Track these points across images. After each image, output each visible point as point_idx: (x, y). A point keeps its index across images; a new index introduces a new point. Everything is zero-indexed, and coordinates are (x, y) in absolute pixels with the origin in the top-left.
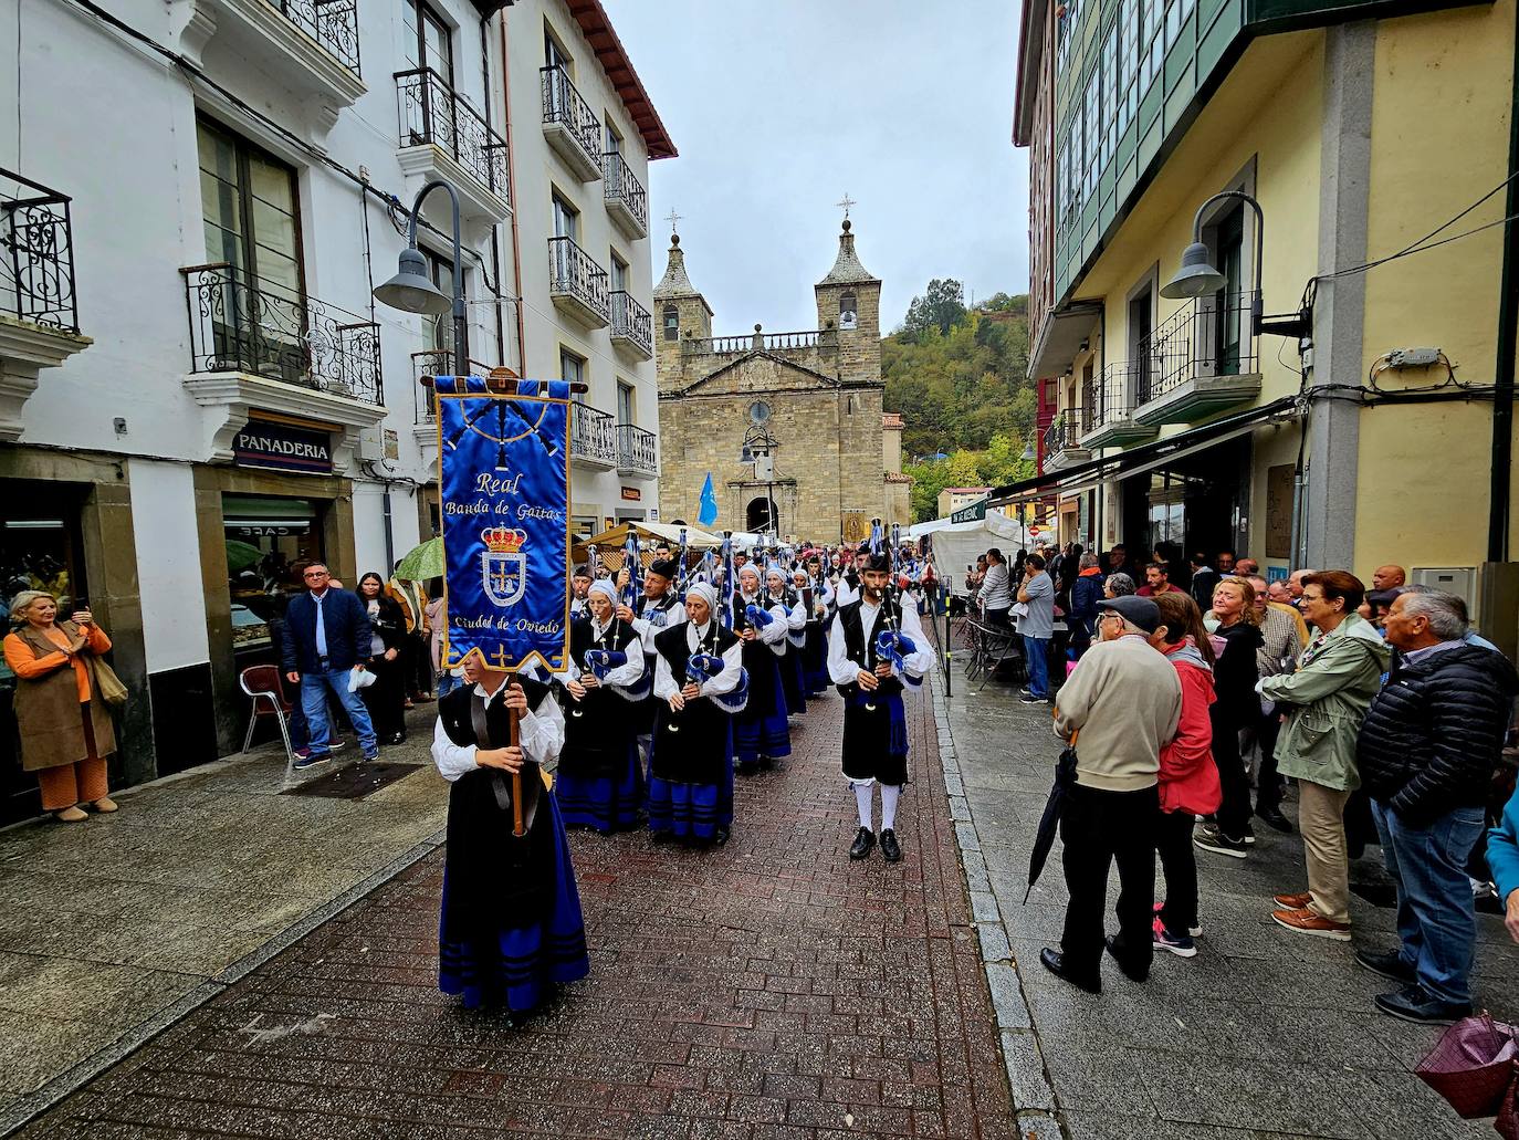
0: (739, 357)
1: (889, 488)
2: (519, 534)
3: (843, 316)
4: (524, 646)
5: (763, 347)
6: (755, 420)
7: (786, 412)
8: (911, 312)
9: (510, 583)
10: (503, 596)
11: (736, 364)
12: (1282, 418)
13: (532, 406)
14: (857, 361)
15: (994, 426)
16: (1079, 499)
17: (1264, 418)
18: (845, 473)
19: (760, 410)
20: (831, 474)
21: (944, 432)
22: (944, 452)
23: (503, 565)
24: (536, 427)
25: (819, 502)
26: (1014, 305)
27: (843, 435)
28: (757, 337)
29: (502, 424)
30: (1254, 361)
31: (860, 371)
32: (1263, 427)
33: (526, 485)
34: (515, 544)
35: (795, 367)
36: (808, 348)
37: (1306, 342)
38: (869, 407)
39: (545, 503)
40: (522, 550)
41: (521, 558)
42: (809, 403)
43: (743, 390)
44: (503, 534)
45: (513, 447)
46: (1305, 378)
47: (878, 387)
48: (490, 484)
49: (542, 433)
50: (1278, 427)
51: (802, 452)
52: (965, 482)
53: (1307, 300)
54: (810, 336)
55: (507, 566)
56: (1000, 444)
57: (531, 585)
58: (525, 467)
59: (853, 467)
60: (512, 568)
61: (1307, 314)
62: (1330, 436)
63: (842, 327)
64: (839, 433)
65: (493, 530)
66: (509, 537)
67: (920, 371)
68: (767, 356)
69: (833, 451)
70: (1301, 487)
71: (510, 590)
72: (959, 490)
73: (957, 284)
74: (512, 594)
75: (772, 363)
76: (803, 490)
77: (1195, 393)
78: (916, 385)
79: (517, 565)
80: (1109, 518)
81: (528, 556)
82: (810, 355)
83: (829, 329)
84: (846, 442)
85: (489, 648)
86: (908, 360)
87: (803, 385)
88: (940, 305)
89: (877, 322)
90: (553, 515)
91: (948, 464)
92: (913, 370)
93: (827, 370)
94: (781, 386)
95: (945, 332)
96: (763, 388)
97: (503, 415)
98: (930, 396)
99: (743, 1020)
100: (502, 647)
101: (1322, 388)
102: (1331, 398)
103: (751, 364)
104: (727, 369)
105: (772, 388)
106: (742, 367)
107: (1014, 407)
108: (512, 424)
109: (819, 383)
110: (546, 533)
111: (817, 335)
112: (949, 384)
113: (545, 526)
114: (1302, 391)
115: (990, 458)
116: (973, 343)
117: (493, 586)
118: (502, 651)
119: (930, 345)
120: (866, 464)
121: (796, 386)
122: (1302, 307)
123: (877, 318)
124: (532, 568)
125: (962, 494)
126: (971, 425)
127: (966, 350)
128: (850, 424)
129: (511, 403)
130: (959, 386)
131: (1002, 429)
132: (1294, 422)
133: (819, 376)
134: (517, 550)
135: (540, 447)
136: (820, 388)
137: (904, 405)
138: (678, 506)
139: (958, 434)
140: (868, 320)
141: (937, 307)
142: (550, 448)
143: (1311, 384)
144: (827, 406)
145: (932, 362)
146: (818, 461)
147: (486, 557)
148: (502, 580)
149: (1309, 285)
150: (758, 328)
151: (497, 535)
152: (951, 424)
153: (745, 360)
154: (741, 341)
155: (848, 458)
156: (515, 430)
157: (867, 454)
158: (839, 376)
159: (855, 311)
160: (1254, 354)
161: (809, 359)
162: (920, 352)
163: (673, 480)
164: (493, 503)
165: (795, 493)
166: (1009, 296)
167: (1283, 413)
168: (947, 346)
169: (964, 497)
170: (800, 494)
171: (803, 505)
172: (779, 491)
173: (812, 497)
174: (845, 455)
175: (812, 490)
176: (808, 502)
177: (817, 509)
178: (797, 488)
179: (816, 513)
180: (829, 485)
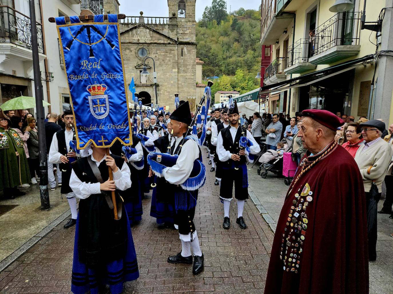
0: (132, 26)
1: (198, 89)
2: (104, 87)
3: (180, 11)
4: (112, 136)
5: (144, 22)
6: (141, 56)
7: (154, 54)
8: (205, 13)
9: (102, 108)
10: (100, 115)
11: (131, 29)
12: (368, 63)
13: (102, 27)
14: (186, 32)
15: (238, 66)
16: (280, 95)
17: (362, 62)
18: (180, 82)
19: (143, 51)
20: (174, 82)
21: (217, 68)
22: (218, 76)
23: (98, 101)
24: (104, 36)
25: (169, 95)
26: (247, 14)
27: (179, 65)
28: (141, 18)
29: (89, 37)
30: (358, 40)
31: (187, 37)
32: (359, 66)
33: (103, 64)
34: (102, 91)
35: (158, 33)
36: (164, 25)
37: (379, 33)
38: (190, 54)
39: (113, 71)
40: (106, 93)
41: (106, 96)
42: (164, 50)
43: (135, 41)
44: (96, 87)
45: (96, 47)
46: (377, 48)
47: (195, 45)
48: (87, 65)
49: (108, 39)
50: (365, 66)
51: (162, 72)
52: (226, 89)
53: (381, 17)
54: (165, 19)
55: (100, 101)
56: (240, 73)
57: (112, 108)
58: (102, 56)
59: (183, 80)
60: (103, 102)
61: (380, 22)
62: (385, 70)
63: (179, 16)
64: (177, 65)
65: (92, 86)
66: (99, 88)
67: (208, 40)
68: (146, 26)
69: (175, 72)
70: (373, 89)
71: (103, 111)
72: (223, 92)
73: (224, 2)
74: (104, 114)
75: (148, 30)
76: (162, 89)
77: (337, 51)
78: (206, 46)
79: (104, 100)
80: (293, 102)
81: (109, 96)
82: (165, 28)
83: (174, 17)
84: (181, 68)
85: (97, 138)
86: (203, 35)
87: (162, 42)
88: (217, 11)
89: (195, 16)
90: (118, 77)
91: (219, 81)
92: (205, 39)
93: (173, 36)
94: (152, 41)
95: (219, 23)
96: (144, 42)
97: (89, 32)
98: (212, 51)
99: (210, 288)
100: (102, 137)
101: (384, 52)
102: (387, 56)
103: (138, 30)
104: (127, 31)
105: (148, 42)
106: (134, 31)
107: (246, 58)
108: (94, 36)
109: (169, 41)
110: (115, 85)
111: (168, 19)
112: (220, 47)
113: (114, 81)
114: (376, 53)
115: (235, 79)
116: (230, 29)
117: (95, 111)
118: (103, 138)
119: (213, 28)
120: (189, 79)
121: (159, 42)
122: (378, 20)
123: (195, 14)
124: (110, 100)
125: (224, 94)
126: (228, 65)
127: (227, 32)
128: (182, 61)
129: (92, 26)
130: (224, 48)
131: (241, 67)
132: (372, 64)
133: (169, 38)
134: (103, 93)
135: (108, 46)
136: (169, 43)
137: (201, 54)
139: (223, 68)
140: (191, 14)
141: (216, 12)
142: (112, 46)
143: (380, 49)
144: (172, 52)
145: (213, 36)
146: (168, 77)
147: (90, 98)
148: (99, 107)
149: (382, 11)
150: (141, 13)
151: (94, 88)
152: (220, 64)
153: (135, 28)
154: (133, 19)
155: (181, 75)
156: (96, 39)
157: (189, 74)
158: (178, 39)
159: (185, 10)
160: (358, 37)
161: (165, 30)
162: (208, 31)
164: (90, 74)
165: (158, 90)
166: (245, 9)
167: (368, 61)
168: (220, 29)
169: (225, 95)
170: (161, 91)
171: (162, 95)
172: (152, 89)
173: (166, 92)
174: (180, 74)
175: (166, 89)
176: (164, 95)
177: (168, 97)
178: (159, 88)
179: (168, 99)
180: (173, 87)
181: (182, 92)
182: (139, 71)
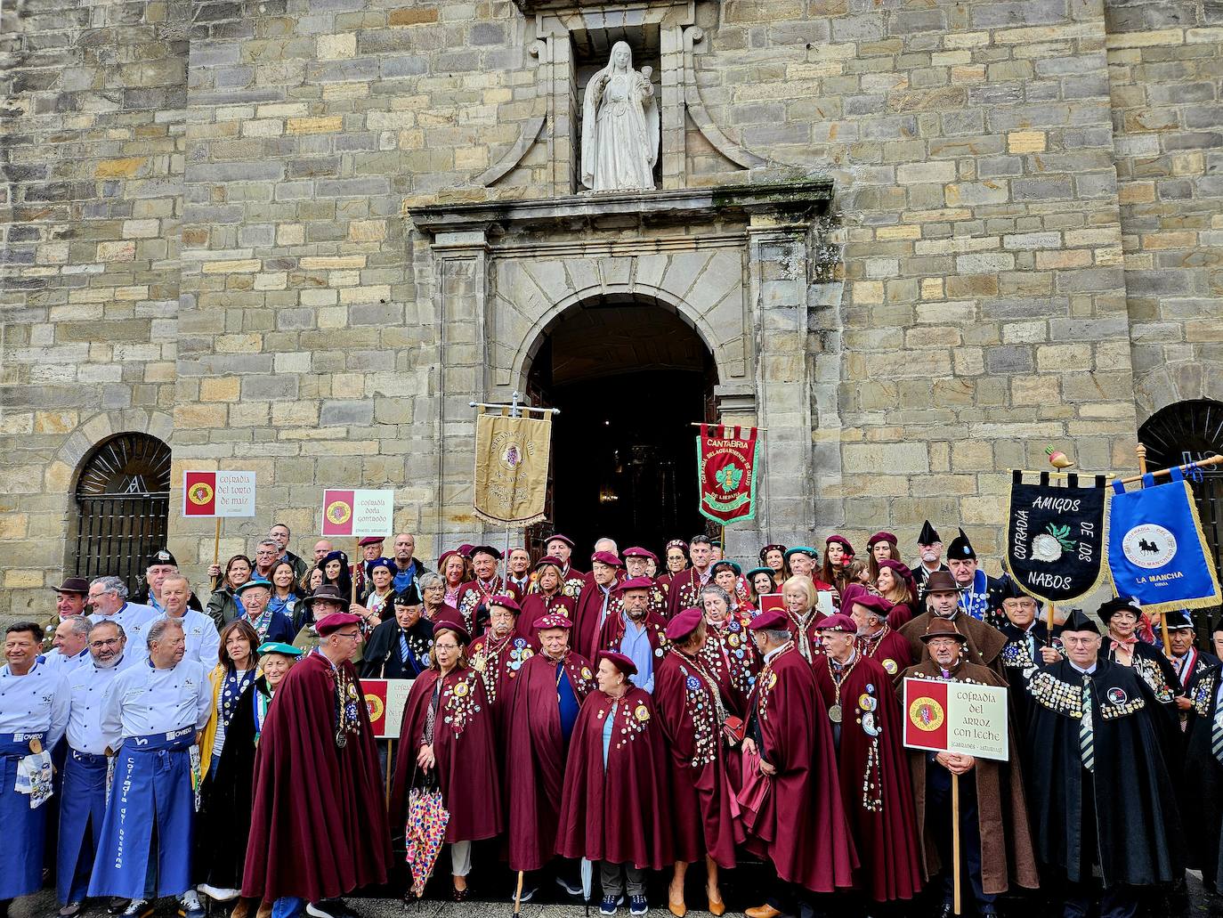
20: (1056, 143)
59: (1185, 108)
138: (135, 353)
146: (970, 75)
155: (1151, 54)
163: (124, 210)
165: (821, 272)
170: (856, 274)
171: (875, 337)
172: (729, 257)
173: (933, 286)
174: (1128, 39)
175: (940, 246)
176: (911, 322)
177: (970, 360)
178: (839, 235)
179: (968, 383)
180: (1047, 208)
181: (1178, 286)
182: (563, 51)
